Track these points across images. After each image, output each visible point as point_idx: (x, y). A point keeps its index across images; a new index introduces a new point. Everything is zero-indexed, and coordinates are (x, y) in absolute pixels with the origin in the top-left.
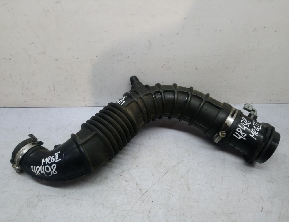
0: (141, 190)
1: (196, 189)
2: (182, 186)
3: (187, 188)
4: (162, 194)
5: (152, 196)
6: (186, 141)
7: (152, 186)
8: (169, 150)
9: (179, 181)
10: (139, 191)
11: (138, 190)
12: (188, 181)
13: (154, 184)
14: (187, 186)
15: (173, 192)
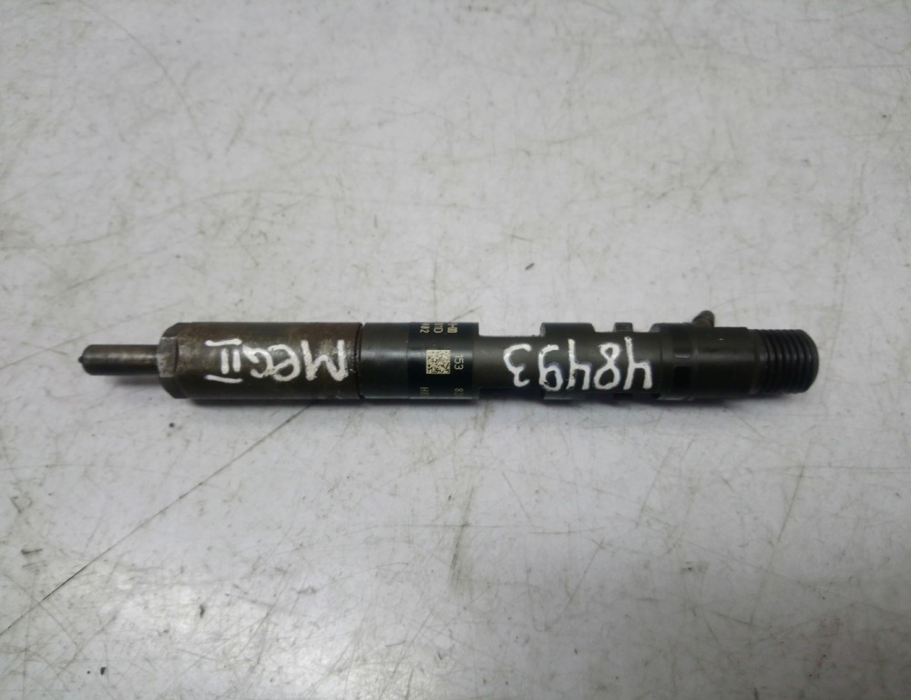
0: (34, 559)
1: (529, 571)
2: (410, 542)
3: (448, 556)
4: (202, 611)
5: (114, 618)
6: (528, 153)
7: (143, 525)
8: (376, 225)
9: (393, 494)
10: (23, 560)
11: (14, 551)
12: (473, 491)
13: (162, 512)
14: (450, 537)
15: (314, 591)
